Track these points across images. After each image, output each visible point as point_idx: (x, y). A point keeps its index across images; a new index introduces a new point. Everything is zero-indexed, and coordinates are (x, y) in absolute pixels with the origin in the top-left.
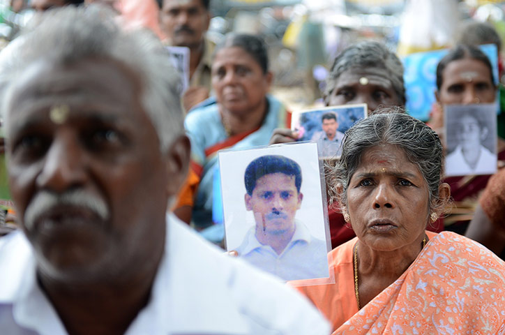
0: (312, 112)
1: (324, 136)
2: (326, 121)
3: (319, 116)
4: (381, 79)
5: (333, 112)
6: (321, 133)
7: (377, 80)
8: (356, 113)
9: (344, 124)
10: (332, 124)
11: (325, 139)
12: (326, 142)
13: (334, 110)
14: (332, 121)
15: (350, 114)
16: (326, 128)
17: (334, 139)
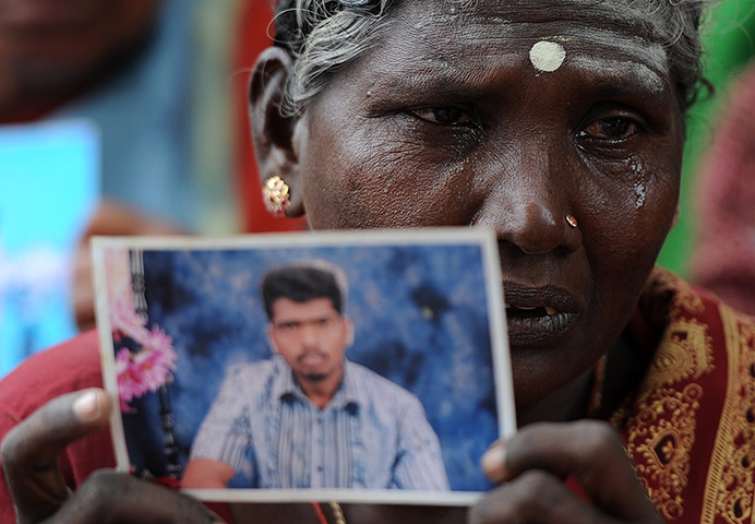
0: (196, 254)
1: (283, 384)
2: (286, 310)
3: (242, 281)
4: (628, 45)
5: (320, 264)
6: (267, 367)
7: (609, 53)
8: (440, 274)
9: (383, 325)
10: (322, 322)
11: (288, 399)
12: (295, 418)
13: (328, 251)
14: (320, 308)
15: (413, 277)
16: (291, 343)
17: (339, 402)
